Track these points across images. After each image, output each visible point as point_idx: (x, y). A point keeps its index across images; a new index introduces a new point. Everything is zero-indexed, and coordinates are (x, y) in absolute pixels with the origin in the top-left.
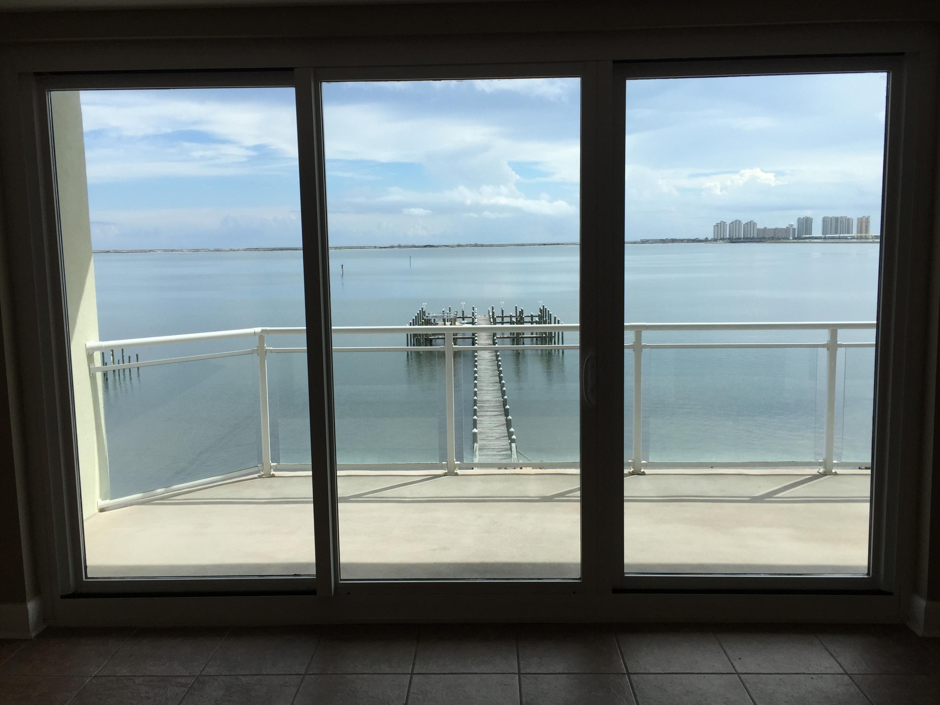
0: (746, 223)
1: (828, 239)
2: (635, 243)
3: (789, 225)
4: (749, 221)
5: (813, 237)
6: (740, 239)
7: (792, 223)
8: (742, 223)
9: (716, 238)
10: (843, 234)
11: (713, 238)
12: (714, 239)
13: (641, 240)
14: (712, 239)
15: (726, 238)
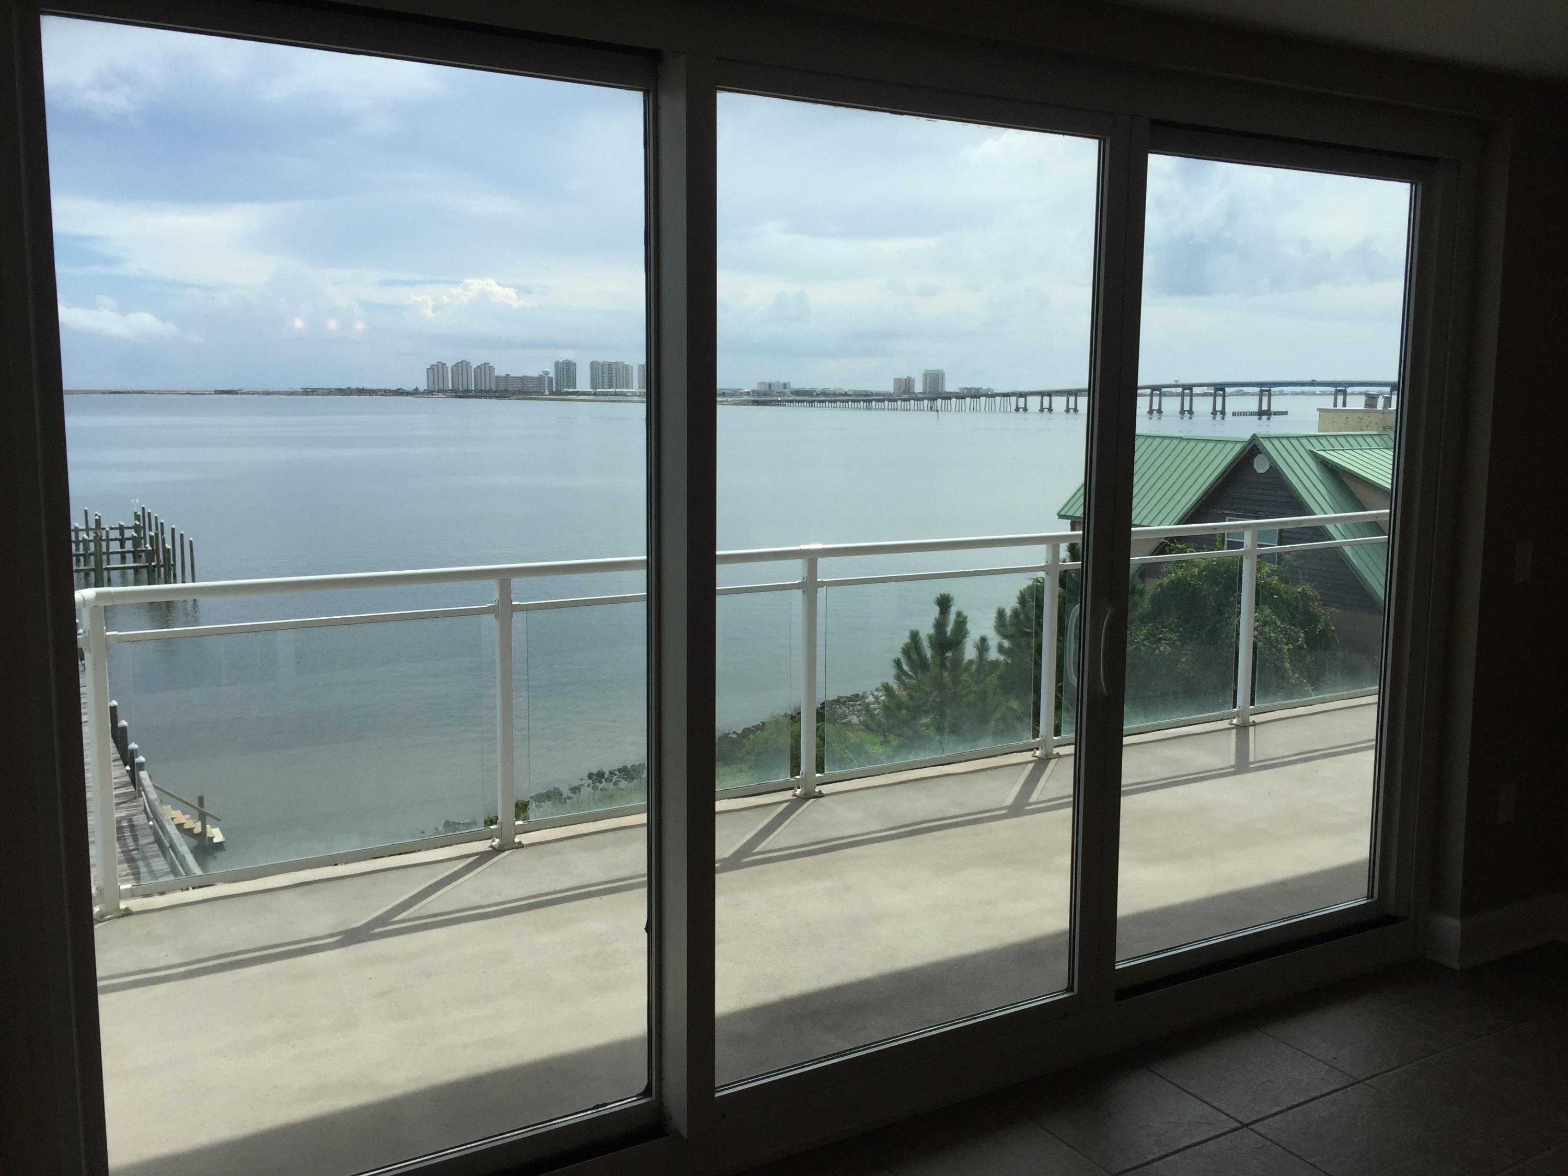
0: (478, 366)
1: (599, 395)
2: (292, 393)
3: (543, 372)
4: (483, 363)
5: (578, 392)
6: (470, 391)
7: (548, 370)
8: (471, 366)
9: (431, 388)
10: (621, 388)
11: (426, 388)
12: (429, 390)
13: (302, 389)
14: (426, 390)
15: (447, 389)
